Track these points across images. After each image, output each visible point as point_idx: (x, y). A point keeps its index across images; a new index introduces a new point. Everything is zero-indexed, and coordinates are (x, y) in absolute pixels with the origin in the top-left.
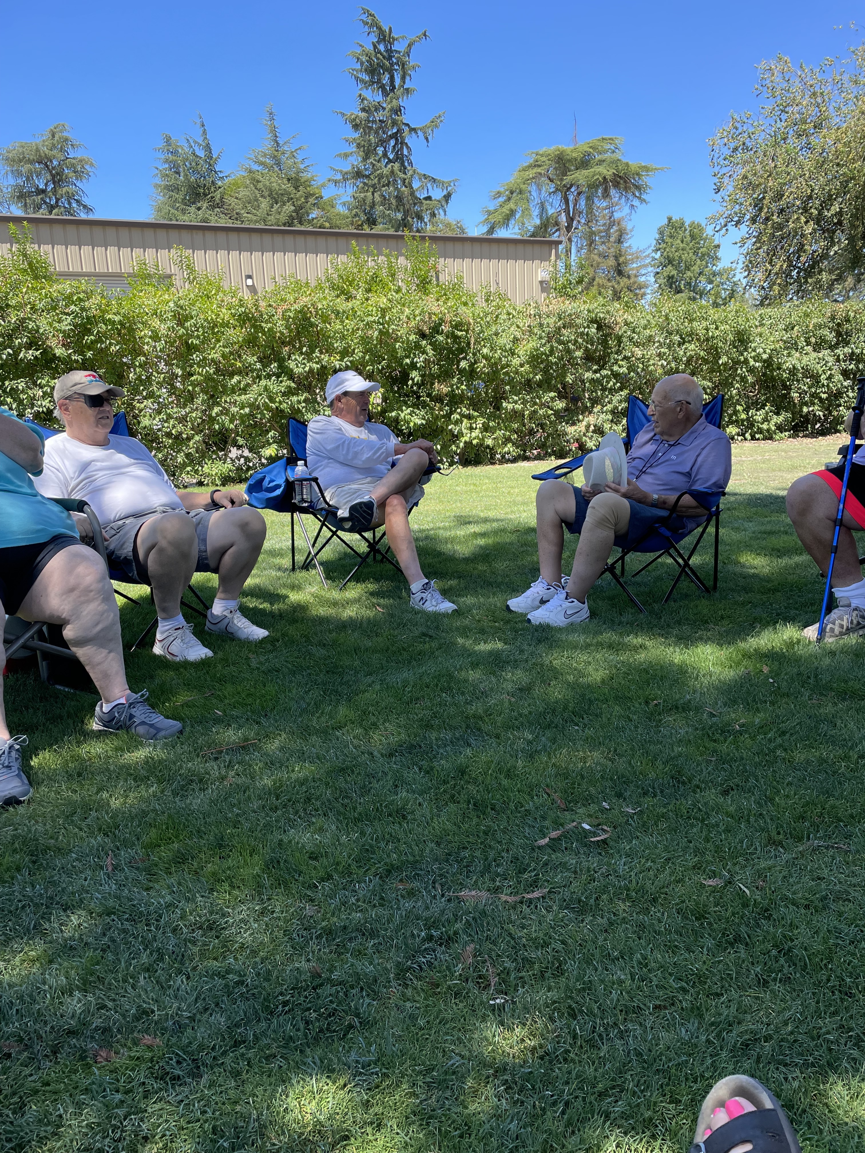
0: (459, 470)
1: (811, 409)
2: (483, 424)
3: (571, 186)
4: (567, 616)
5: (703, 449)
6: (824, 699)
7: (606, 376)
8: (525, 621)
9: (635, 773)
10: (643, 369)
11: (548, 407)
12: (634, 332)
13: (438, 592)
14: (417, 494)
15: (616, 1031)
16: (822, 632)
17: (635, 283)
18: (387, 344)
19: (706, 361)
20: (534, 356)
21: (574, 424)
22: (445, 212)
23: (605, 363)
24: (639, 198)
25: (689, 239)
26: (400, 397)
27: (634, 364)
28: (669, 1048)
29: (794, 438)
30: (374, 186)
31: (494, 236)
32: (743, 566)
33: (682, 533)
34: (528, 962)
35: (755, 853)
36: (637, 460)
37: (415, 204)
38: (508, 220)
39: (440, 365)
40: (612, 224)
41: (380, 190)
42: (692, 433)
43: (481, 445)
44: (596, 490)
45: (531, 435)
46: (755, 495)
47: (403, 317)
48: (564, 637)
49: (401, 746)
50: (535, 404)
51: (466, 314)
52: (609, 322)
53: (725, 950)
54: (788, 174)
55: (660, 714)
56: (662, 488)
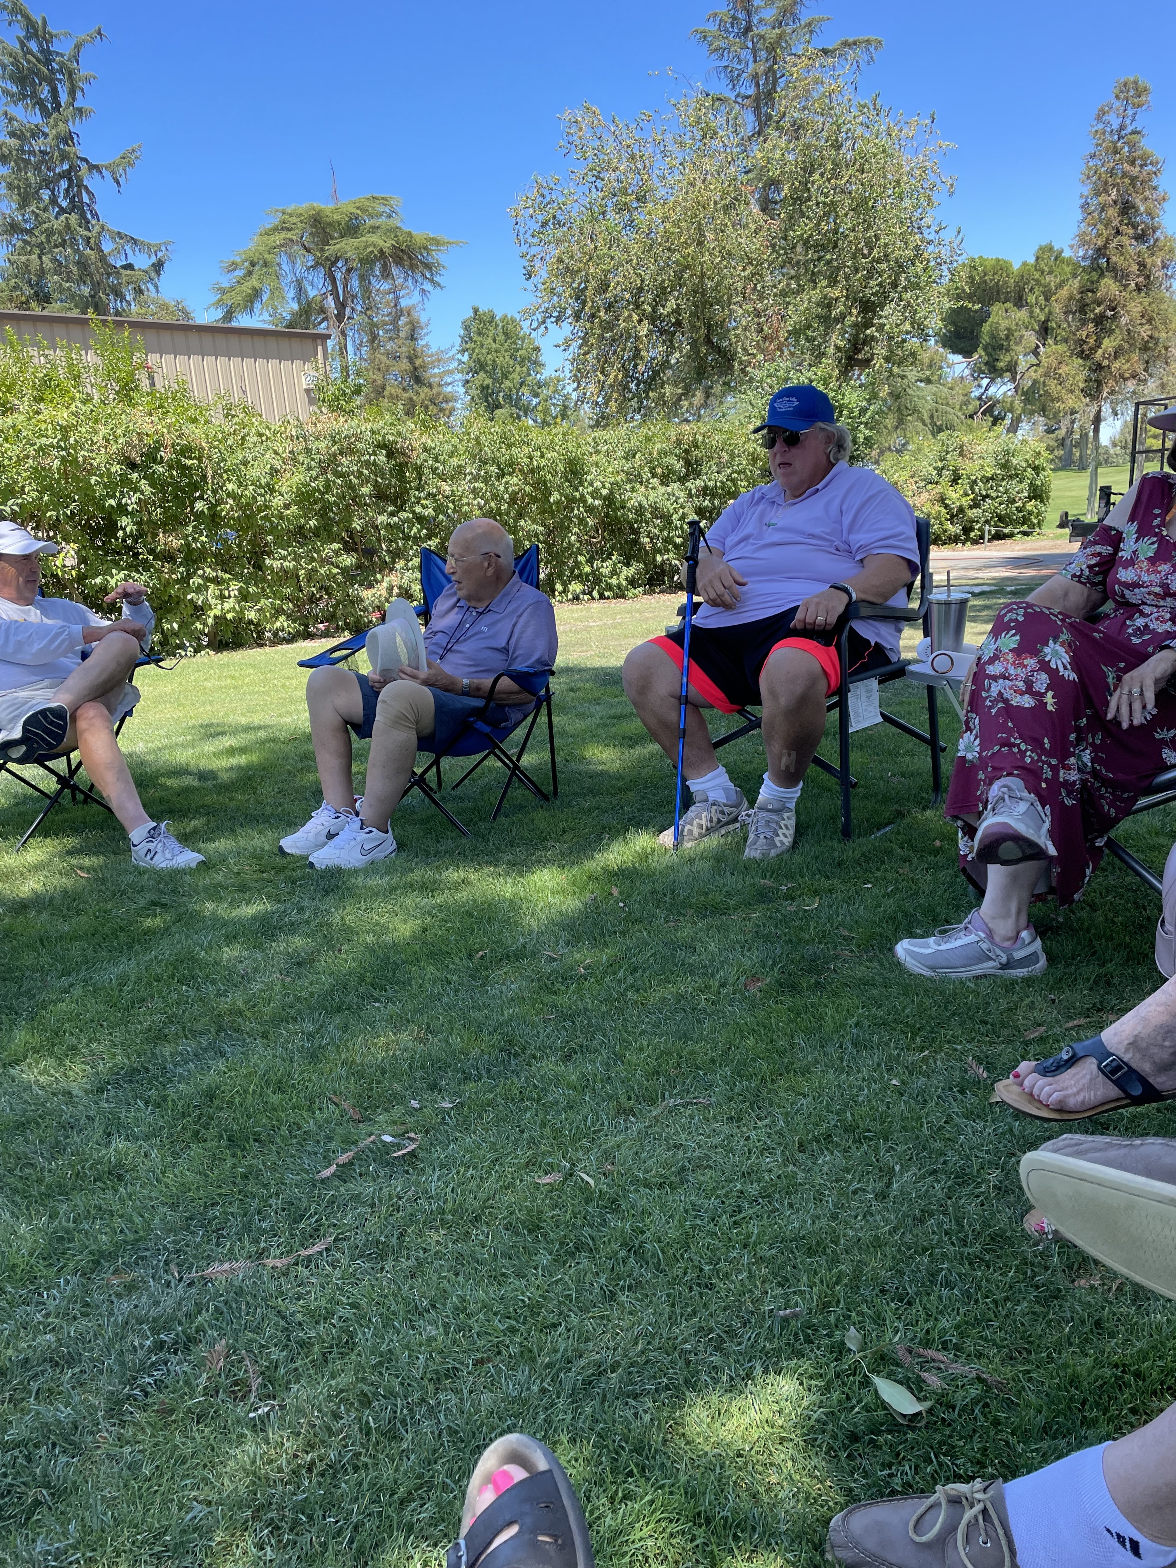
0: (208, 657)
1: (665, 557)
2: (240, 590)
3: (337, 259)
4: (365, 853)
5: (520, 616)
6: (681, 919)
7: (407, 520)
8: (305, 865)
9: (453, 1052)
10: (455, 511)
11: (332, 564)
12: (437, 461)
13: (173, 839)
14: (130, 698)
15: (424, 1409)
16: (678, 837)
17: (439, 394)
18: (76, 479)
19: (534, 500)
20: (303, 493)
21: (370, 586)
22: (157, 288)
23: (404, 503)
24: (431, 280)
25: (502, 337)
26: (106, 555)
27: (442, 504)
28: (492, 1413)
29: (650, 594)
30: (40, 245)
31: (234, 324)
32: (589, 763)
33: (505, 728)
34: (305, 1345)
35: (602, 1130)
36: (439, 635)
37: (109, 275)
38: (252, 302)
39: (164, 507)
40: (399, 313)
41: (51, 252)
42: (505, 595)
43: (241, 620)
44: (387, 677)
45: (313, 602)
46: (602, 669)
47: (98, 438)
48: (360, 881)
49: (118, 1074)
50: (313, 559)
51: (196, 434)
52: (402, 447)
53: (564, 1265)
54: (612, 258)
55: (486, 969)
56: (473, 669)
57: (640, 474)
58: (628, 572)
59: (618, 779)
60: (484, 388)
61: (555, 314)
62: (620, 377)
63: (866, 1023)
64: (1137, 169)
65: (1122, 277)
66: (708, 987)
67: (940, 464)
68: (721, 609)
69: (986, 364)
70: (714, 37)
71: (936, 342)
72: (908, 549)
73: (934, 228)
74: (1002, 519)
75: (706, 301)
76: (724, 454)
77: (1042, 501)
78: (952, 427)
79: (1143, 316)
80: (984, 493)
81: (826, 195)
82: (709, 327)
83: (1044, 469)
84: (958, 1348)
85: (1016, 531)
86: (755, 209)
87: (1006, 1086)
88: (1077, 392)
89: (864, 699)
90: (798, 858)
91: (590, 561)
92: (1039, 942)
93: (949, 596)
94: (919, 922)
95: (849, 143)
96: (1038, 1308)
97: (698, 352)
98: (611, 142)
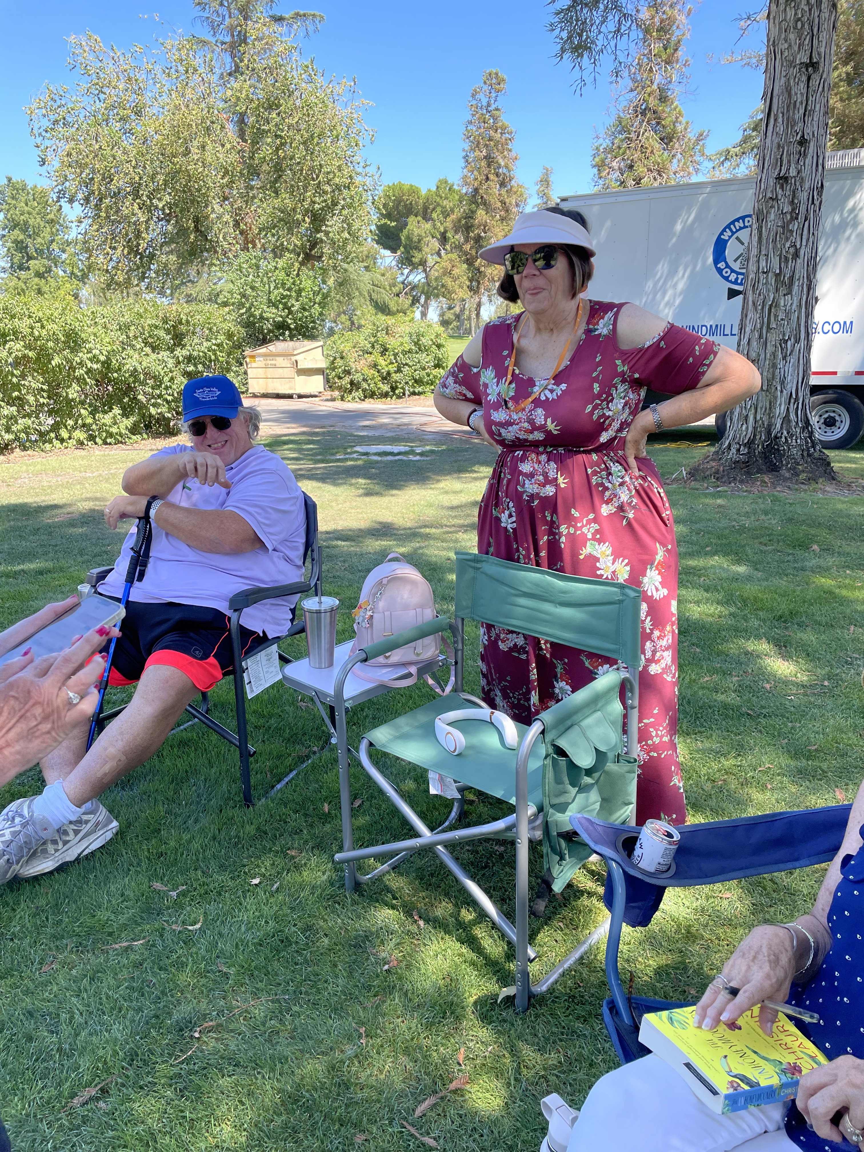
25: (33, 203)
57: (133, 344)
62: (125, 252)
64: (499, 135)
65: (491, 210)
69: (406, 258)
71: (373, 240)
73: (362, 164)
74: (418, 382)
80: (404, 362)
82: (197, 220)
85: (427, 389)
86: (230, 132)
88: (465, 287)
89: (264, 663)
95: (297, 93)
97: (189, 238)
98: (111, 65)
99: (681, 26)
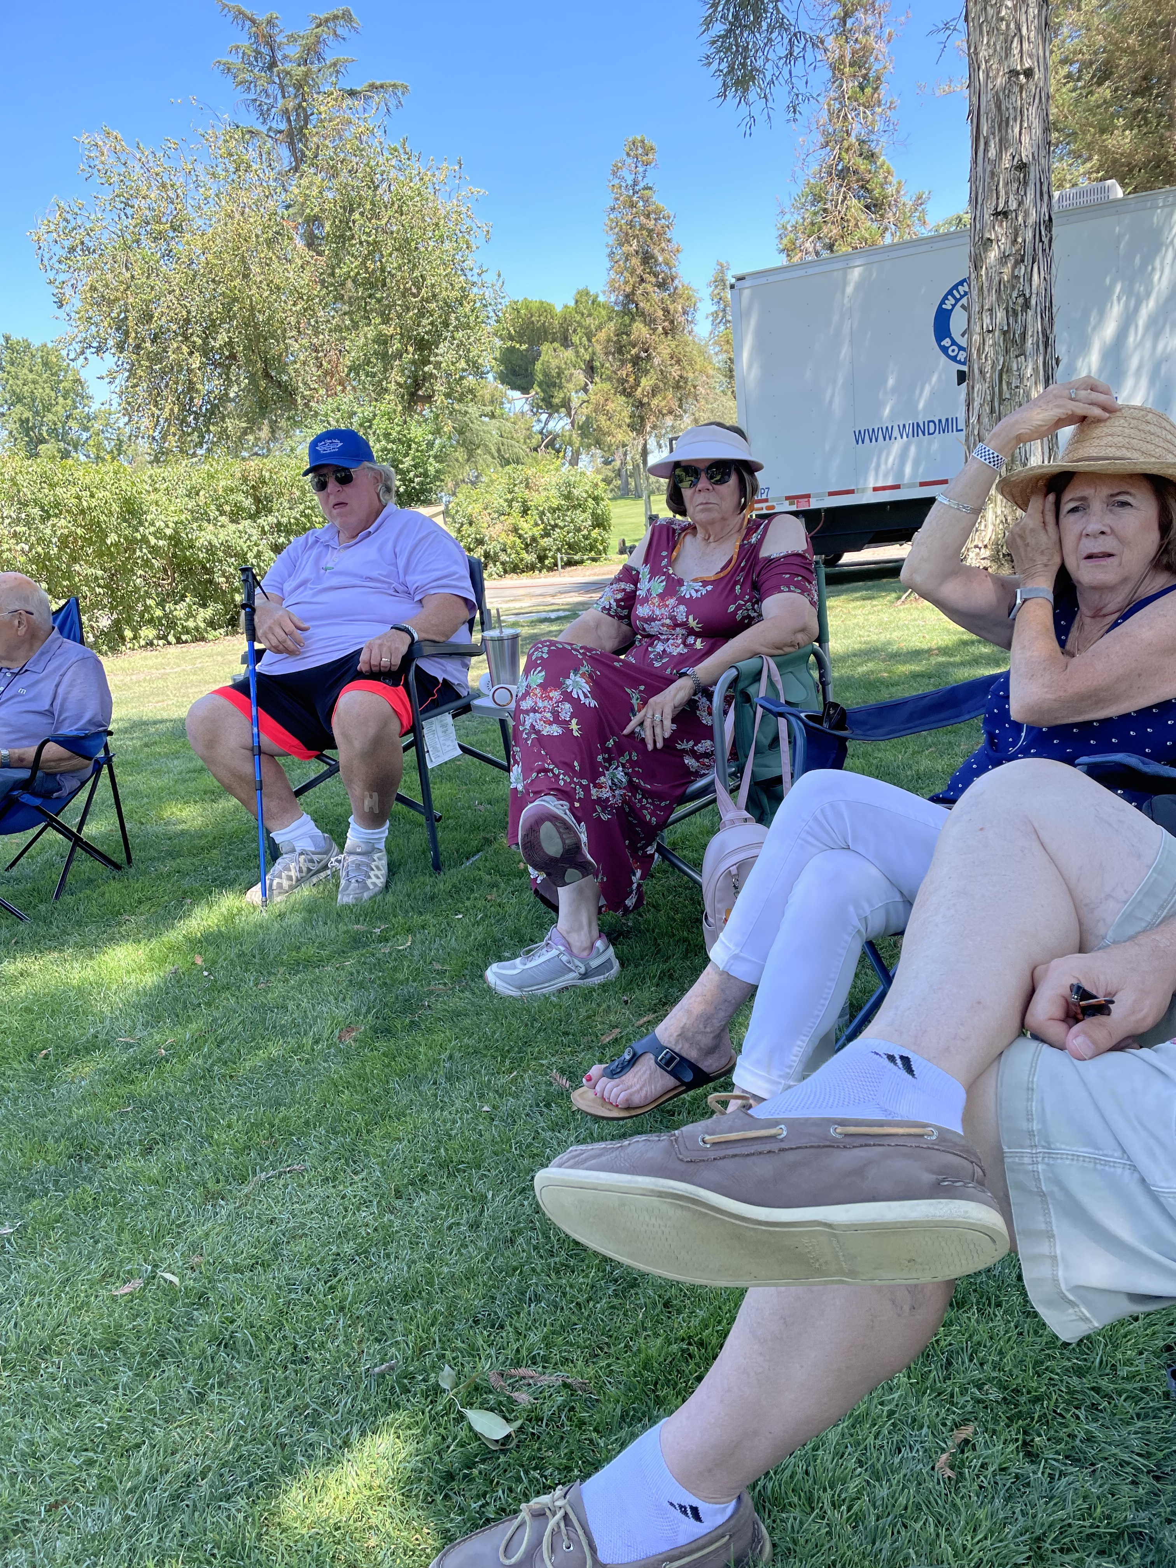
5: (63, 675)
6: (273, 979)
16: (266, 893)
19: (89, 542)
32: (167, 823)
35: (188, 1222)
42: (43, 653)
53: (148, 1377)
54: (152, 288)
55: (51, 1068)
56: (13, 736)
57: (206, 513)
58: (208, 613)
59: (200, 838)
60: (23, 422)
61: (95, 344)
62: (176, 410)
63: (457, 1055)
64: (653, 222)
65: (650, 321)
66: (300, 1046)
67: (509, 497)
68: (285, 655)
69: (543, 400)
70: (239, 70)
71: (495, 378)
72: (463, 588)
73: (476, 271)
74: (572, 547)
75: (260, 335)
76: (295, 490)
77: (605, 529)
78: (518, 462)
79: (672, 358)
80: (552, 523)
81: (369, 234)
82: (266, 361)
83: (603, 499)
84: (546, 1359)
85: (585, 557)
86: (300, 243)
87: (581, 1095)
88: (625, 427)
89: (440, 734)
90: (390, 898)
91: (161, 604)
92: (611, 949)
93: (501, 632)
94: (506, 945)
95: (385, 185)
96: (616, 1302)
97: (257, 386)
98: (137, 169)
99: (880, 57)
